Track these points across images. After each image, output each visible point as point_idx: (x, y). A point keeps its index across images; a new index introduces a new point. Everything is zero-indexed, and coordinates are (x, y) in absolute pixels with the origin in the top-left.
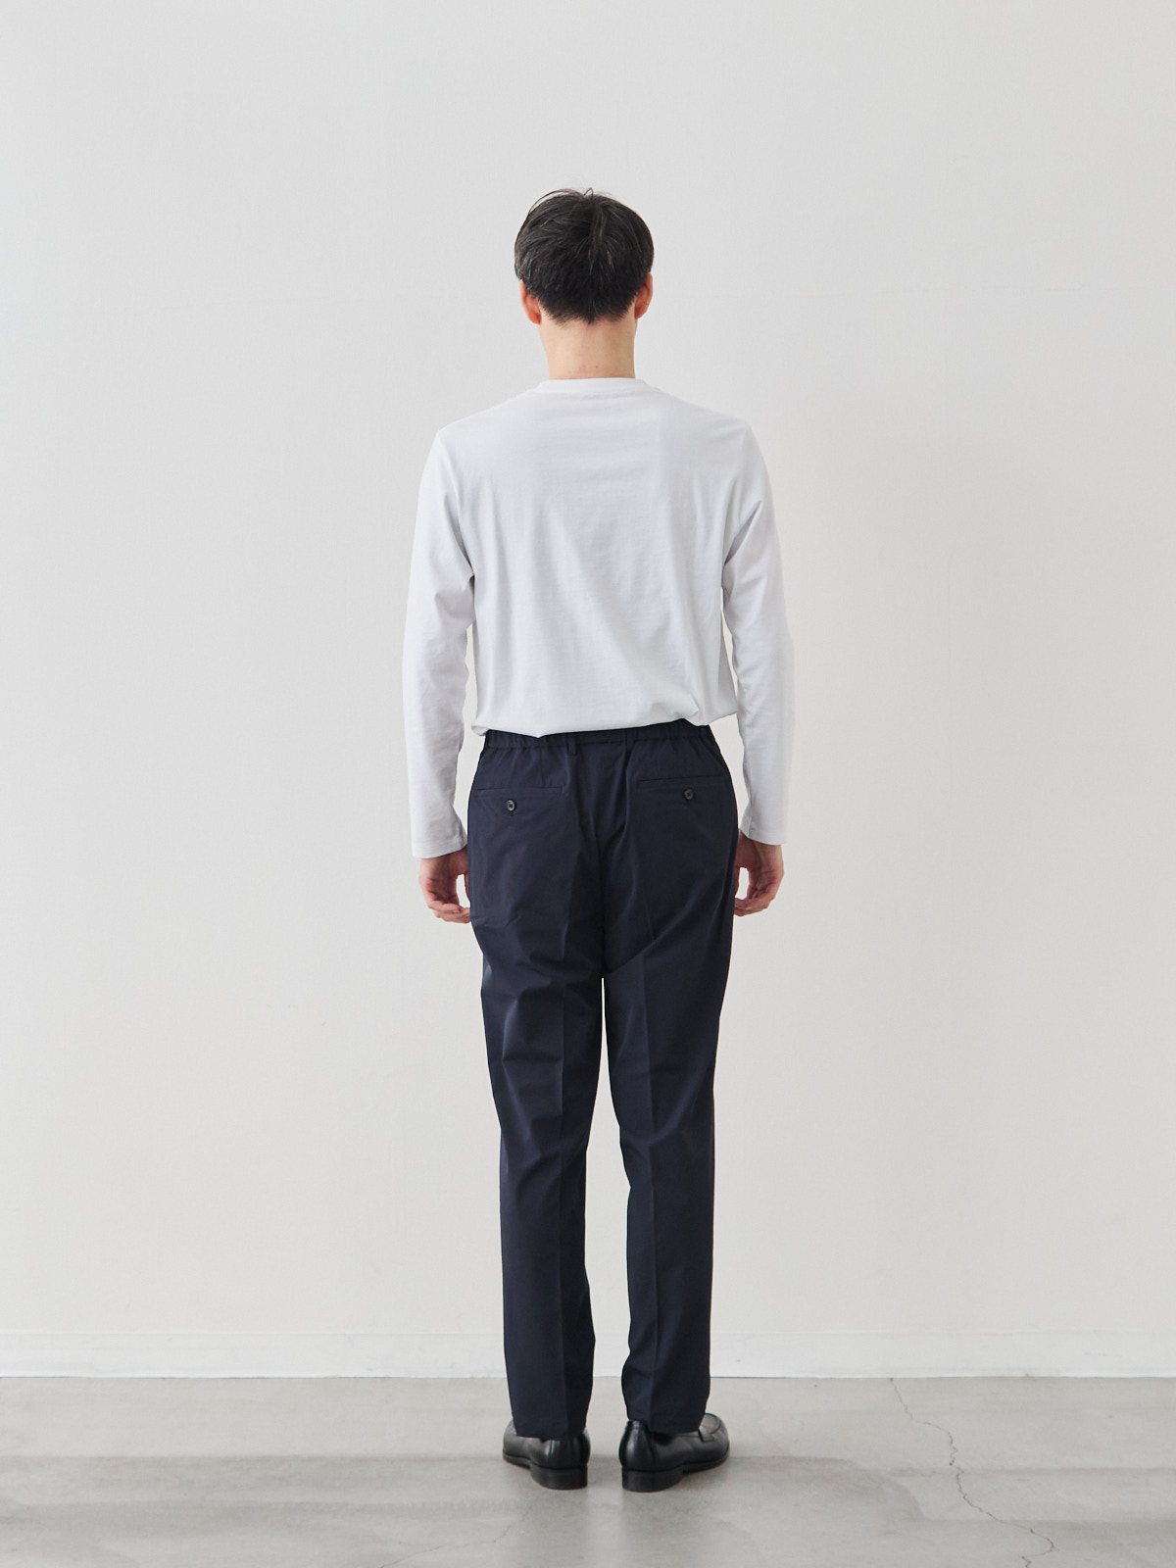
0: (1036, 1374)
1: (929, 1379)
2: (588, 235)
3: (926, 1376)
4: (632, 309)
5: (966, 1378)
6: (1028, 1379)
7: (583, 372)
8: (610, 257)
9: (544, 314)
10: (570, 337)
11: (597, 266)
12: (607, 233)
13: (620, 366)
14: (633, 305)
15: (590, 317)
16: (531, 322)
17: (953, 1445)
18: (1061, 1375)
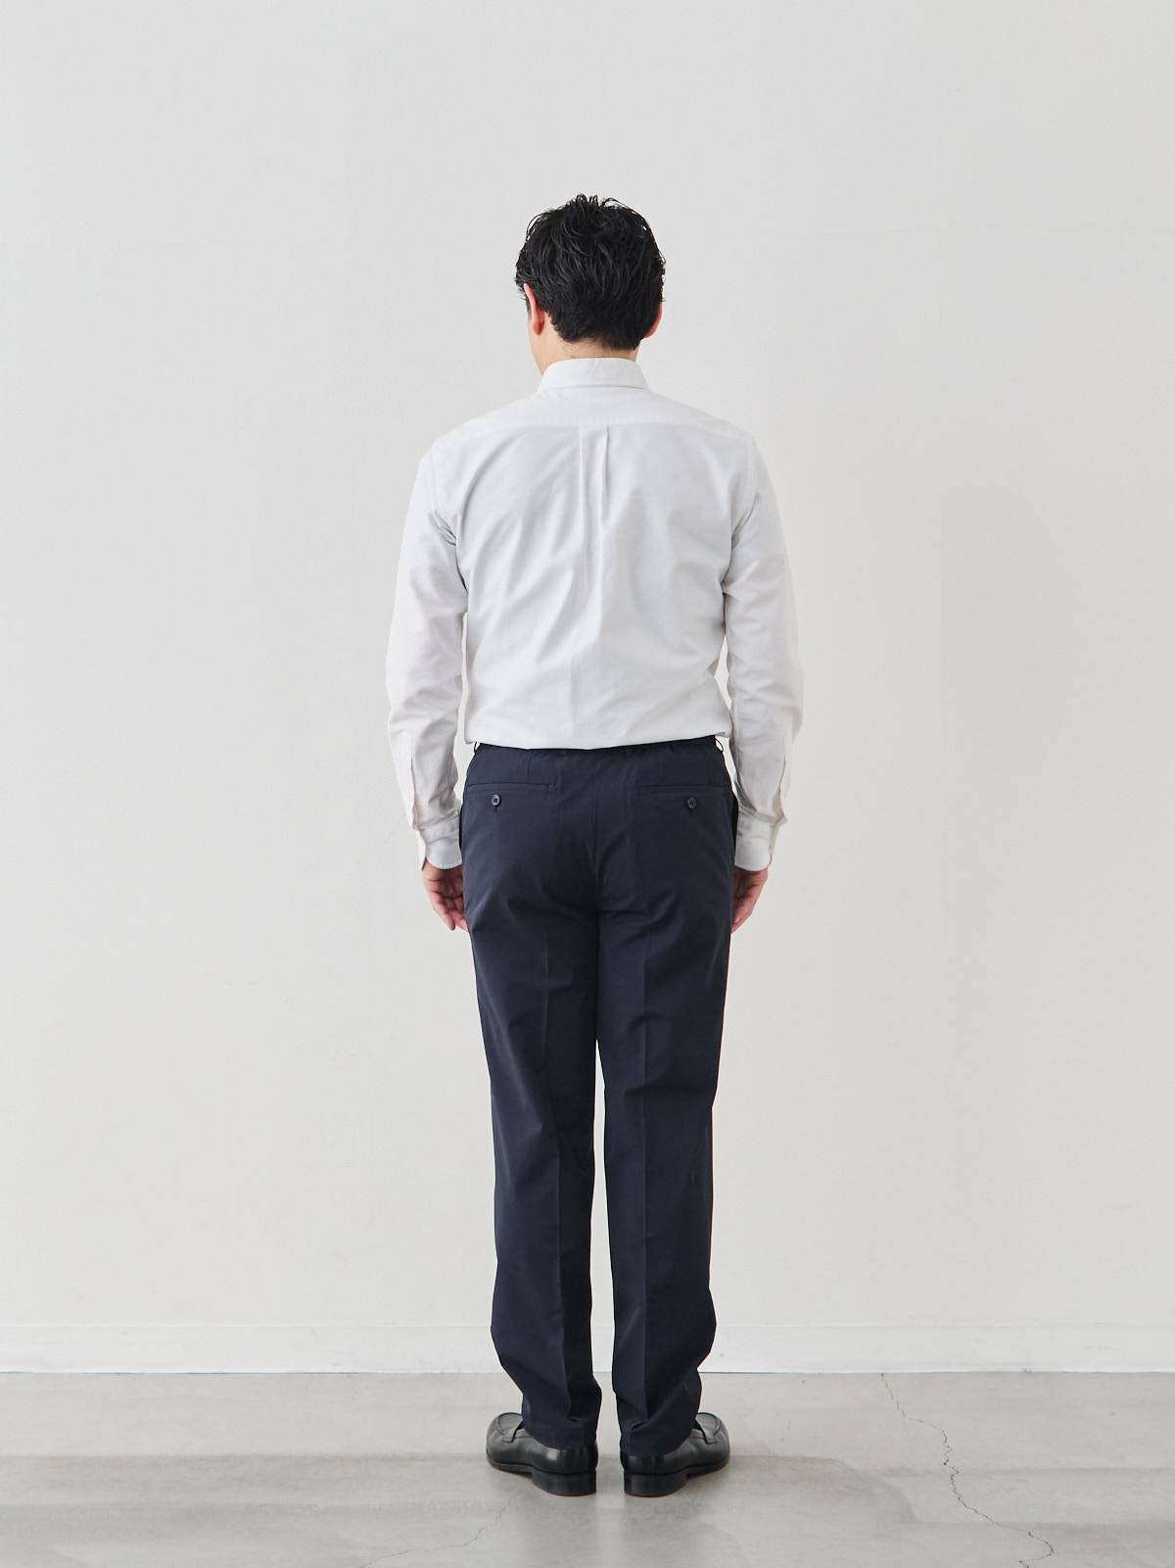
0: (1034, 1369)
1: (920, 1374)
3: (918, 1371)
5: (960, 1373)
6: (1026, 1374)
17: (947, 1444)
18: (1060, 1370)
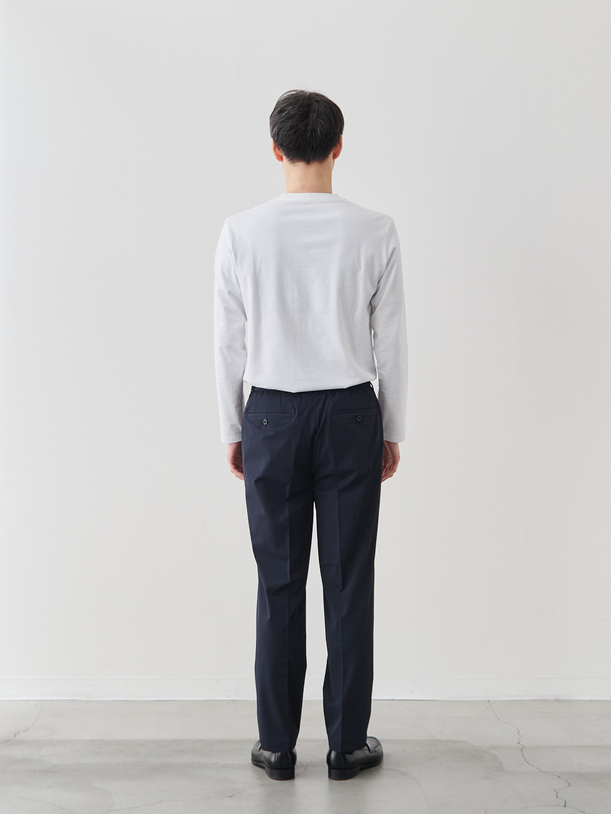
0: (561, 698)
1: (507, 701)
2: (308, 118)
3: (506, 699)
4: (331, 156)
5: (526, 700)
6: (557, 700)
7: (303, 189)
8: (319, 131)
9: (284, 157)
10: (297, 171)
11: (312, 134)
12: (318, 117)
13: (324, 186)
14: (332, 154)
15: (308, 161)
16: (277, 161)
17: (520, 733)
18: (573, 699)
